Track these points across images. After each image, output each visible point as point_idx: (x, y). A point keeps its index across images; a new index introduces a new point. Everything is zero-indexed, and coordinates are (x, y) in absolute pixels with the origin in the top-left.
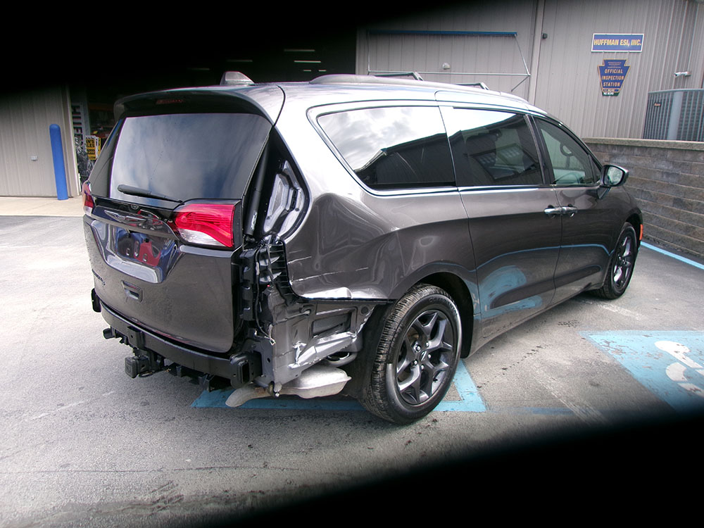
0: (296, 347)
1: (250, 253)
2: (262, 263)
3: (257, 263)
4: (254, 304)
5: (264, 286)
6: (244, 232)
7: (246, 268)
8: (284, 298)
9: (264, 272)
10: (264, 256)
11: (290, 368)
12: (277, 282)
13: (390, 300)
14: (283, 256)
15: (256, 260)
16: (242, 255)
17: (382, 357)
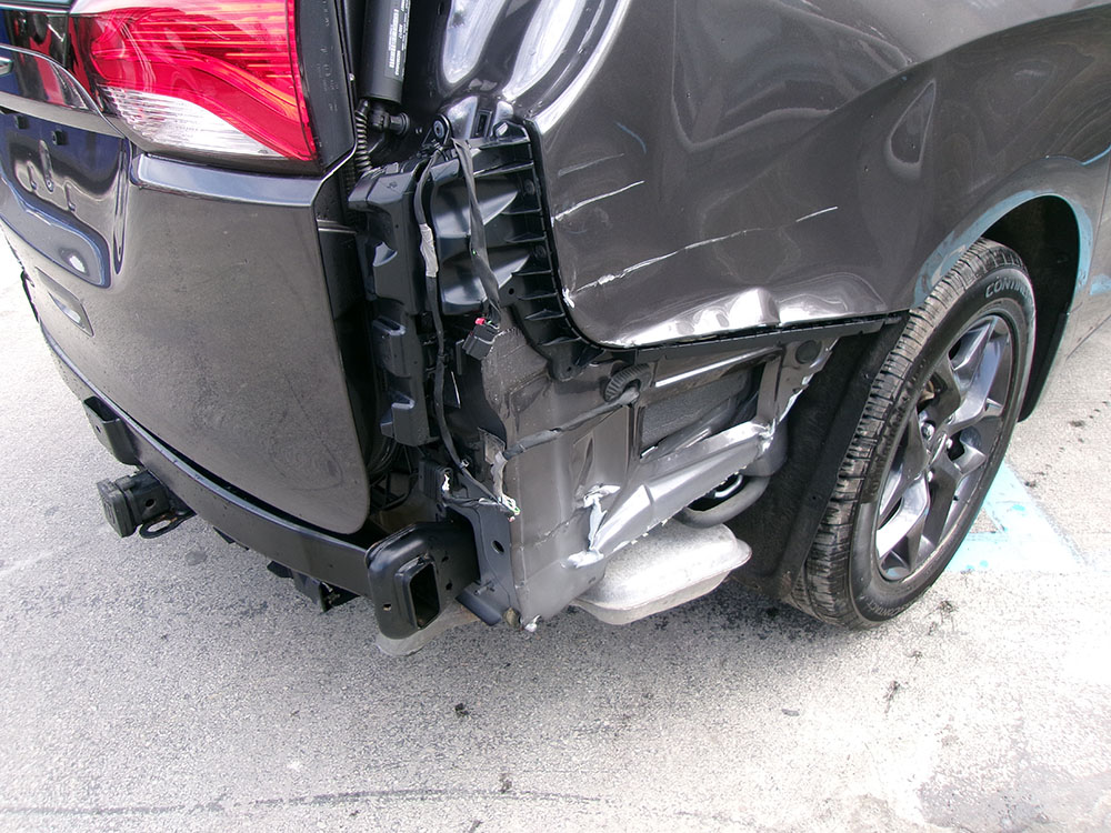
0: (587, 503)
1: (387, 186)
2: (448, 226)
3: (426, 230)
4: (429, 387)
5: (460, 323)
6: (361, 90)
7: (381, 251)
8: (542, 355)
9: (457, 261)
10: (450, 194)
11: (573, 567)
12: (513, 299)
13: (891, 315)
14: (533, 188)
15: (420, 214)
16: (357, 196)
17: (847, 488)
